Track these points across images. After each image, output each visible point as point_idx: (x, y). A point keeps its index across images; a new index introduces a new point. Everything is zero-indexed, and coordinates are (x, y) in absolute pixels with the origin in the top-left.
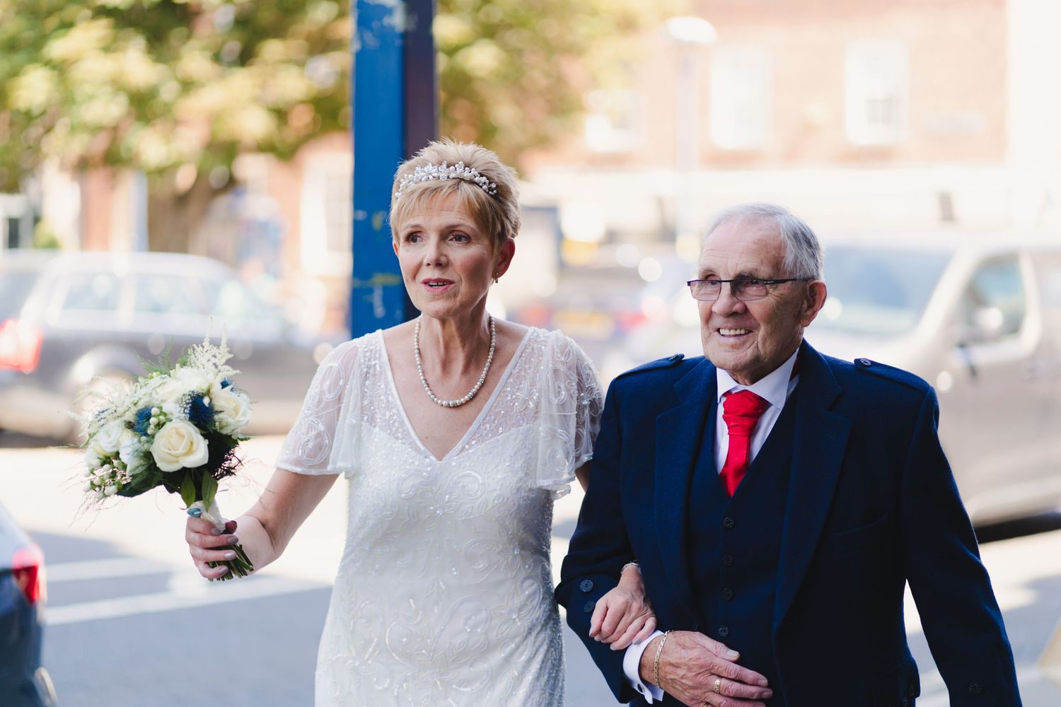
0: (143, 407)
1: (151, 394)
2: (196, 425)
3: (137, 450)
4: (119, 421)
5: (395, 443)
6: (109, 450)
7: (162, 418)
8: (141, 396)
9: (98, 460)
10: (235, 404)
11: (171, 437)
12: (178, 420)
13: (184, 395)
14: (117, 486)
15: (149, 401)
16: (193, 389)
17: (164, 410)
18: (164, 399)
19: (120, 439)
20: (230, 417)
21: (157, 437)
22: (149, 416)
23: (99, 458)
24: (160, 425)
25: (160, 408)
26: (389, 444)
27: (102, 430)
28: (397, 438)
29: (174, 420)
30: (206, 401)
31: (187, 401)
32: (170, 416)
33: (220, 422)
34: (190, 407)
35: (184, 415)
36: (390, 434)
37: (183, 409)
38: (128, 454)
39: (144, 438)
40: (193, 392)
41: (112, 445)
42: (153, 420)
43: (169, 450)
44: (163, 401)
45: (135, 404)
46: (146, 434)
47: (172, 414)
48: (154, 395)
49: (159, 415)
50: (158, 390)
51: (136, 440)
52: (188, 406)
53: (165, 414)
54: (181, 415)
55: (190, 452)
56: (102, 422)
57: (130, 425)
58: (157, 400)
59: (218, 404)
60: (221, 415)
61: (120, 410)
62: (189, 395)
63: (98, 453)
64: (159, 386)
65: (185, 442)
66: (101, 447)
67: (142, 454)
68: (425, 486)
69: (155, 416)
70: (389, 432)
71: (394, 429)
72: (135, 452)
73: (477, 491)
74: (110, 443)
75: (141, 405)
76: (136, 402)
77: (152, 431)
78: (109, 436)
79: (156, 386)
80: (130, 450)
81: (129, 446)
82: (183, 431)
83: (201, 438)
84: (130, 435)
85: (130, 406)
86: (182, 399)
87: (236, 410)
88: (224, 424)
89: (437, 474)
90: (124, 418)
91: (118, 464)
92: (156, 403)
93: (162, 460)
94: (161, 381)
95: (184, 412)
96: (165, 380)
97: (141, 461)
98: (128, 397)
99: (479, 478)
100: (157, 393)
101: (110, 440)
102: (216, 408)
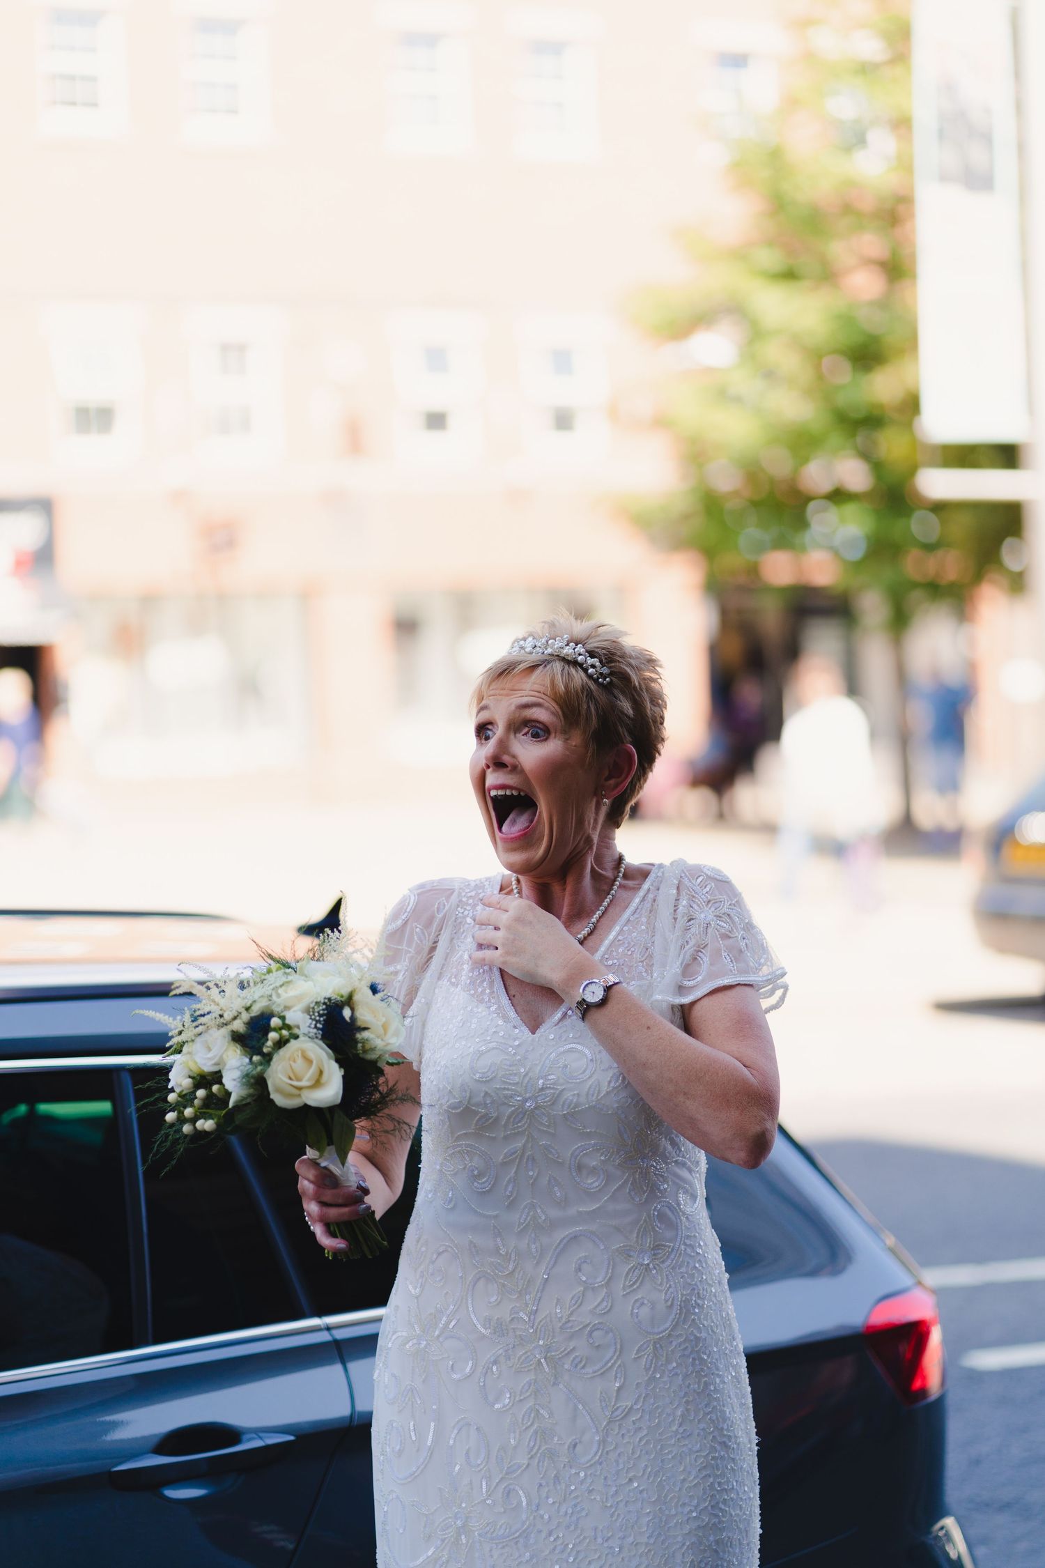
0: (258, 1013)
1: (271, 996)
2: (329, 1046)
3: (247, 1075)
4: (225, 1031)
5: (477, 1007)
6: (208, 1068)
7: (285, 1032)
8: (256, 997)
9: (190, 1080)
10: (384, 1019)
11: (294, 1061)
12: (307, 1038)
13: (317, 1003)
14: (216, 1120)
15: (268, 1007)
16: (328, 995)
17: (287, 1022)
18: (288, 1004)
19: (224, 1056)
20: (378, 1037)
21: (275, 1058)
22: (266, 1029)
23: (190, 1077)
24: (281, 1043)
25: (283, 1018)
26: (469, 1009)
27: (199, 1040)
28: (481, 1001)
29: (302, 1038)
30: (347, 1013)
31: (321, 1012)
32: (296, 1031)
33: (363, 1043)
34: (324, 1020)
35: (315, 1031)
36: (473, 995)
37: (314, 1022)
38: (234, 1080)
39: (256, 1058)
40: (330, 999)
41: (213, 1062)
42: (273, 1036)
43: (290, 1079)
44: (287, 1008)
45: (247, 1009)
46: (260, 1053)
47: (298, 1027)
48: (274, 998)
49: (281, 1029)
50: (280, 991)
51: (247, 1060)
52: (322, 1019)
53: (288, 1027)
54: (311, 1030)
55: (317, 1083)
56: (200, 1029)
57: (237, 1038)
58: (279, 1005)
59: (362, 1018)
60: (365, 1034)
61: (228, 1016)
62: (324, 1003)
63: (191, 1070)
64: (281, 986)
65: (312, 1071)
66: (196, 1063)
67: (252, 1081)
68: (510, 1066)
69: (275, 1030)
70: (472, 992)
71: (480, 990)
72: (243, 1078)
73: (584, 1071)
74: (209, 1059)
75: (256, 1010)
76: (248, 1005)
77: (270, 1049)
78: (209, 1049)
79: (278, 984)
80: (237, 1074)
81: (238, 1068)
82: (311, 1055)
83: (335, 1066)
84: (239, 1052)
85: (240, 1011)
86: (313, 1008)
87: (385, 1027)
88: (367, 1047)
89: (527, 1051)
90: (230, 1027)
91: (219, 1089)
92: (276, 1009)
93: (278, 1091)
94: (284, 979)
95: (316, 1027)
96: (290, 978)
97: (251, 1091)
98: (239, 1000)
99: (588, 1053)
100: (279, 996)
101: (210, 1055)
102: (359, 1023)
